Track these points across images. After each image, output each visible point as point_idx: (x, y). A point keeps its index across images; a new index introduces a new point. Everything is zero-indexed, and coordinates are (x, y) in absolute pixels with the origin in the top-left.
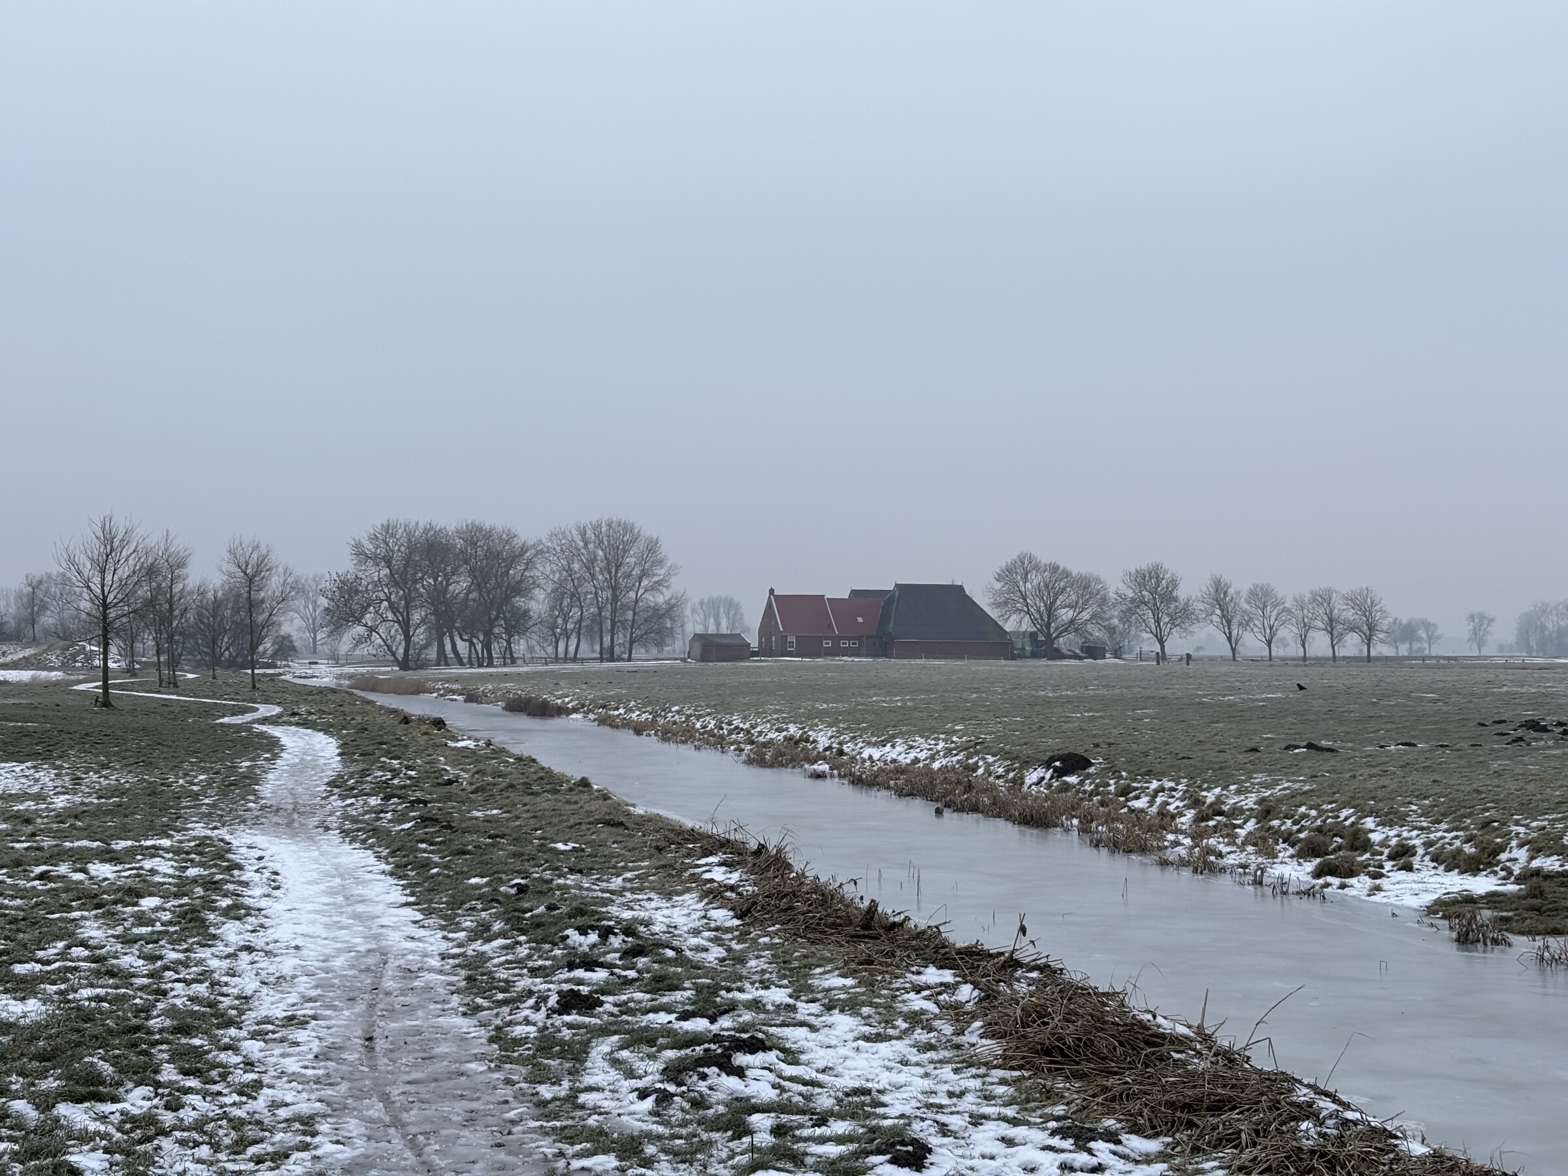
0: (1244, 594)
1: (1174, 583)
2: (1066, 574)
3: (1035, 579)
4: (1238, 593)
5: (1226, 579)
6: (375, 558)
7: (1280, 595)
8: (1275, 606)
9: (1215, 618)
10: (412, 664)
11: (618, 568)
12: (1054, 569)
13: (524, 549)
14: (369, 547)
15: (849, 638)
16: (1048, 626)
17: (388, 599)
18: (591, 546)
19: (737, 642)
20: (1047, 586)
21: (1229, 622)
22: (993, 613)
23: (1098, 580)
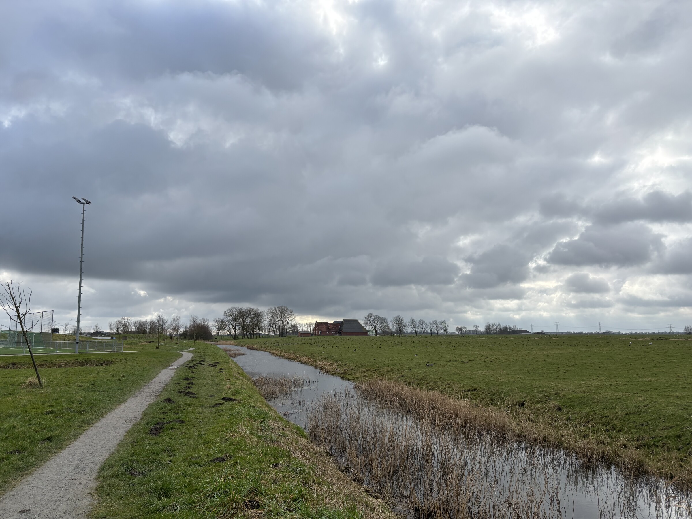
0: (418, 321)
1: (402, 319)
2: (379, 317)
3: (372, 318)
4: (417, 321)
5: (414, 318)
6: (229, 315)
7: (425, 322)
8: (425, 324)
9: (412, 327)
10: (236, 338)
11: (283, 316)
12: (377, 316)
13: (261, 312)
14: (227, 312)
15: (333, 332)
16: (376, 328)
17: (231, 324)
18: (277, 312)
19: (308, 333)
20: (375, 320)
21: (415, 327)
22: (364, 325)
23: (386, 318)
